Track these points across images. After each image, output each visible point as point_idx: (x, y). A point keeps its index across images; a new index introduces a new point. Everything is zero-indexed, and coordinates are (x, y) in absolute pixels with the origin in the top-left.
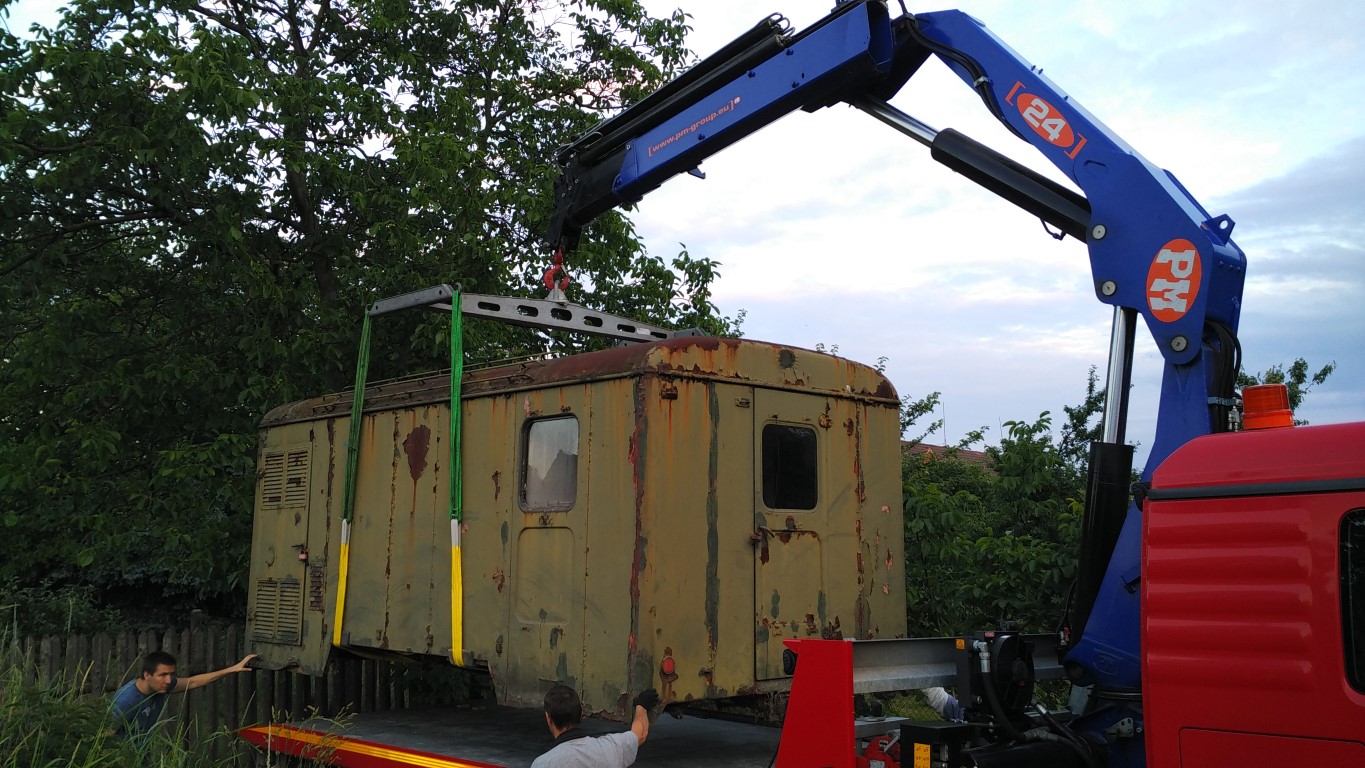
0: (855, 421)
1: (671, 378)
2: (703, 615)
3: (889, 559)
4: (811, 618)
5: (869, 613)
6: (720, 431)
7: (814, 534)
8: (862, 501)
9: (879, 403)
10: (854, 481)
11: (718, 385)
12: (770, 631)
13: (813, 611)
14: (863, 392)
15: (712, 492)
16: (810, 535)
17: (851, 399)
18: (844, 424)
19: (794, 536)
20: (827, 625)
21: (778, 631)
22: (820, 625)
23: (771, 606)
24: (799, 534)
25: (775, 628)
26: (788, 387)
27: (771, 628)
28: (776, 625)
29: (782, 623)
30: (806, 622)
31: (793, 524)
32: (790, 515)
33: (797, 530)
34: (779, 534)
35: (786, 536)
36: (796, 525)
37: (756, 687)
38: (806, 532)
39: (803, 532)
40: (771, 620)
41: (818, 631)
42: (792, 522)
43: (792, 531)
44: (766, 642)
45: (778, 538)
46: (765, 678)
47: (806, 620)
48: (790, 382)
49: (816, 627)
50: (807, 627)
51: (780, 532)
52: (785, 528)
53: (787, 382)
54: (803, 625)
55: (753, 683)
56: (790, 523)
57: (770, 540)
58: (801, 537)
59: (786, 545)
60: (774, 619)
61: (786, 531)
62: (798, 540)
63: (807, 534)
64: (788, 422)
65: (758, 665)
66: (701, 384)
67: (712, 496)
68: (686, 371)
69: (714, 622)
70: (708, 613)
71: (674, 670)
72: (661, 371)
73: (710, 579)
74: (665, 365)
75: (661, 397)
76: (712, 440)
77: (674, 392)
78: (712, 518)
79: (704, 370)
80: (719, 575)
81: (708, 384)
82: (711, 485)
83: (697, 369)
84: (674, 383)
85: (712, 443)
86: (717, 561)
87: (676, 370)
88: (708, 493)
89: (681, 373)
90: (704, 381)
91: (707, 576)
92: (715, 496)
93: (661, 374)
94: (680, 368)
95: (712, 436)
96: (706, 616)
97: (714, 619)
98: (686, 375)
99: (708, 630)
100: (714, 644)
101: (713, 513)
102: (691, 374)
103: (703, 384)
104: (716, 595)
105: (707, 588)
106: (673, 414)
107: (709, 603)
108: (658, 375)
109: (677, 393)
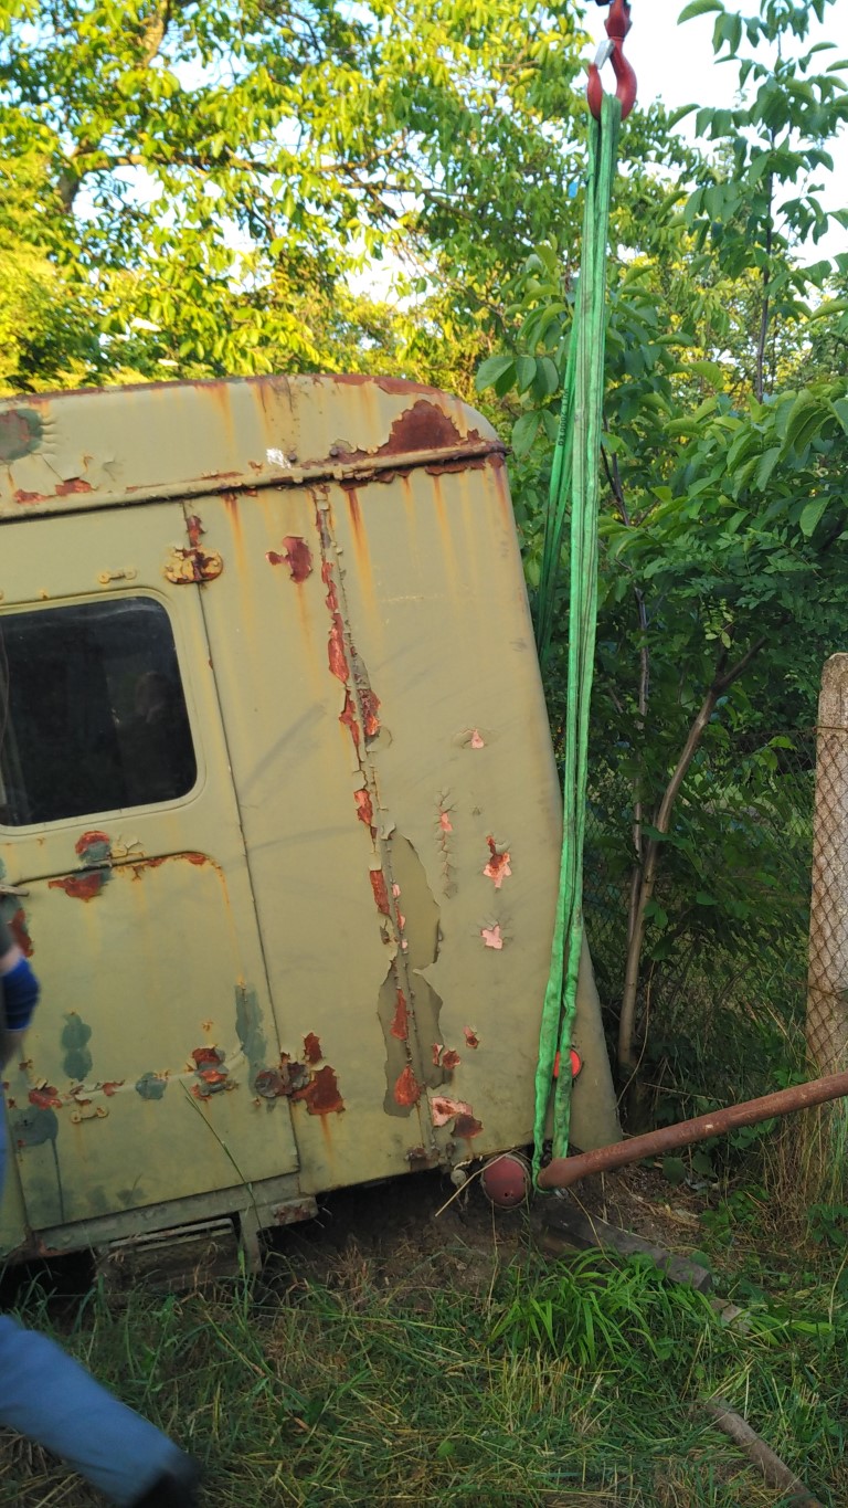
0: (312, 540)
3: (496, 860)
4: (209, 1058)
5: (437, 1003)
7: (197, 857)
8: (369, 738)
9: (404, 469)
10: (333, 693)
12: (59, 1113)
13: (221, 1037)
14: (335, 457)
16: (185, 863)
17: (284, 484)
18: (274, 558)
19: (120, 880)
20: (272, 1062)
21: (88, 1111)
22: (246, 1068)
23: (61, 1055)
24: (135, 869)
25: (75, 1106)
26: (22, 509)
27: (60, 1106)
28: (81, 1097)
29: (106, 1086)
30: (191, 1069)
31: (107, 848)
32: (91, 828)
33: (129, 858)
34: (58, 883)
35: (87, 880)
36: (121, 848)
37: (36, 1245)
38: (164, 857)
39: (155, 861)
40: (63, 1086)
41: (236, 1086)
42: (102, 844)
43: (107, 867)
44: (49, 1142)
45: (59, 893)
46: (60, 1223)
47: (194, 1066)
48: (34, 496)
49: (228, 1078)
50: (198, 1081)
51: (62, 878)
52: (80, 865)
53: (23, 497)
54: (182, 1076)
55: (24, 1239)
56: (94, 848)
57: (29, 908)
58: (151, 873)
59: (95, 903)
60: (77, 1084)
61: (86, 870)
62: (138, 882)
63: (169, 861)
64: (45, 598)
65: (30, 1197)
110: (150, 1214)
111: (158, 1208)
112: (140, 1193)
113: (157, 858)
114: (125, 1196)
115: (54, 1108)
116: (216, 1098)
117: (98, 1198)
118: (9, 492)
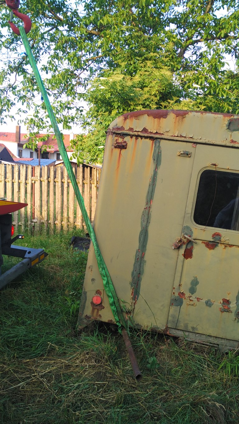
1: (124, 135)
2: (130, 278)
4: (226, 302)
6: (159, 171)
11: (162, 141)
13: (231, 298)
15: (148, 209)
19: (220, 247)
21: (192, 303)
22: (235, 309)
23: (189, 286)
24: (225, 246)
25: (189, 300)
26: (231, 145)
27: (185, 299)
28: (191, 299)
29: (198, 298)
30: (221, 303)
31: (220, 238)
32: (218, 232)
33: (225, 243)
34: (204, 243)
35: (212, 245)
36: (224, 239)
37: (167, 331)
38: (234, 245)
39: (231, 246)
40: (187, 294)
41: (231, 312)
42: (219, 237)
43: (219, 243)
44: (179, 306)
45: (204, 245)
46: (175, 328)
47: (222, 303)
48: (235, 142)
49: (230, 309)
50: (222, 307)
51: (206, 242)
52: (212, 240)
53: (232, 141)
54: (218, 304)
55: (165, 328)
56: (217, 237)
57: (195, 246)
58: (228, 248)
59: (212, 251)
60: (191, 295)
61: (213, 242)
62: (224, 249)
63: (234, 247)
64: (228, 169)
65: (170, 318)
66: (148, 140)
67: (147, 211)
68: (135, 131)
69: (137, 285)
70: (133, 278)
71: (101, 303)
72: (114, 131)
73: (138, 259)
74: (119, 127)
75: (113, 147)
76: (152, 176)
77: (124, 144)
78: (145, 224)
79: (151, 132)
80: (146, 258)
81: (155, 140)
82: (147, 204)
83: (145, 130)
84: (125, 138)
85: (152, 178)
86: (145, 250)
87: (127, 130)
88: (145, 208)
89: (131, 133)
90: (151, 138)
91: (136, 257)
92: (150, 211)
93: (114, 133)
94: (131, 129)
95: (153, 174)
96: (132, 280)
97: (138, 283)
98: (134, 134)
99: (132, 288)
100: (136, 297)
101: (146, 221)
102: (140, 134)
103: (150, 140)
104: (141, 270)
105: (135, 264)
106: (122, 158)
107: (135, 272)
108: (112, 133)
109: (126, 145)
110: (197, 335)
111: (199, 335)
112: (197, 329)
114: (193, 328)
115: (183, 299)
116: (225, 313)
117: (186, 326)
118: (229, 139)
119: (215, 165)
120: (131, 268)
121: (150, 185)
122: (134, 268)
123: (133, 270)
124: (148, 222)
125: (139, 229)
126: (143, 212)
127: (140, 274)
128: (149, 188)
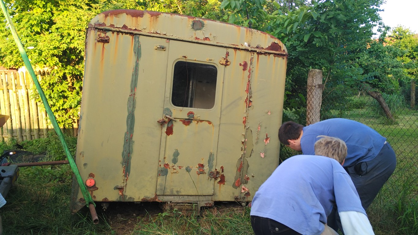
0: (249, 63)
1: (105, 31)
2: (120, 159)
3: (267, 139)
4: (201, 166)
5: (248, 166)
6: (140, 62)
7: (210, 123)
8: (249, 107)
9: (270, 54)
10: (245, 95)
11: (141, 37)
12: (169, 170)
13: (205, 162)
14: (257, 47)
15: (133, 95)
16: (207, 123)
17: (246, 50)
18: (240, 65)
19: (194, 123)
20: (213, 170)
21: (175, 171)
22: (208, 170)
23: (172, 158)
24: (197, 122)
25: (173, 169)
26: (196, 41)
27: (170, 168)
28: (174, 168)
29: (179, 167)
30: (197, 168)
31: (193, 116)
32: (191, 111)
33: (197, 119)
34: (181, 121)
35: (187, 122)
36: (196, 116)
37: (156, 198)
38: (203, 121)
39: (202, 121)
40: (171, 164)
41: (206, 173)
42: (193, 115)
43: (192, 120)
44: (165, 176)
45: (181, 122)
46: (163, 194)
47: (198, 167)
48: (199, 39)
49: (204, 171)
50: (198, 170)
51: (183, 120)
52: (187, 118)
53: (197, 38)
54: (195, 169)
55: (154, 196)
56: (191, 115)
57: (174, 123)
58: (200, 123)
59: (188, 127)
60: (174, 165)
61: (188, 119)
62: (197, 124)
63: (204, 122)
64: (195, 60)
65: (158, 187)
66: (128, 36)
67: (132, 97)
68: (117, 27)
69: (128, 163)
70: (124, 158)
71: (95, 185)
72: (96, 27)
73: (127, 140)
74: (101, 23)
75: (96, 41)
76: (135, 67)
77: (107, 39)
78: (131, 109)
79: (131, 28)
80: (134, 139)
81: (134, 36)
82: (132, 91)
83: (125, 27)
84: (107, 34)
85: (134, 69)
86: (133, 132)
87: (109, 27)
88: (130, 95)
89: (113, 29)
90: (131, 34)
91: (125, 139)
92: (135, 97)
93: (96, 28)
94: (112, 26)
95: (135, 65)
96: (122, 159)
97: (128, 161)
98: (116, 30)
99: (123, 167)
100: (127, 174)
101: (132, 106)
102: (120, 29)
103: (130, 36)
104: (131, 149)
105: (124, 145)
106: (105, 51)
107: (125, 153)
108: (94, 29)
109: (109, 39)
110: (181, 197)
111: (183, 196)
112: (180, 192)
113: (202, 120)
114: (177, 192)
115: (168, 169)
116: (201, 174)
117: (172, 191)
118: (194, 37)
119: (185, 57)
120: (121, 149)
121: (133, 75)
122: (124, 149)
123: (123, 151)
124: (134, 107)
125: (126, 114)
126: (129, 99)
127: (129, 153)
128: (133, 77)
